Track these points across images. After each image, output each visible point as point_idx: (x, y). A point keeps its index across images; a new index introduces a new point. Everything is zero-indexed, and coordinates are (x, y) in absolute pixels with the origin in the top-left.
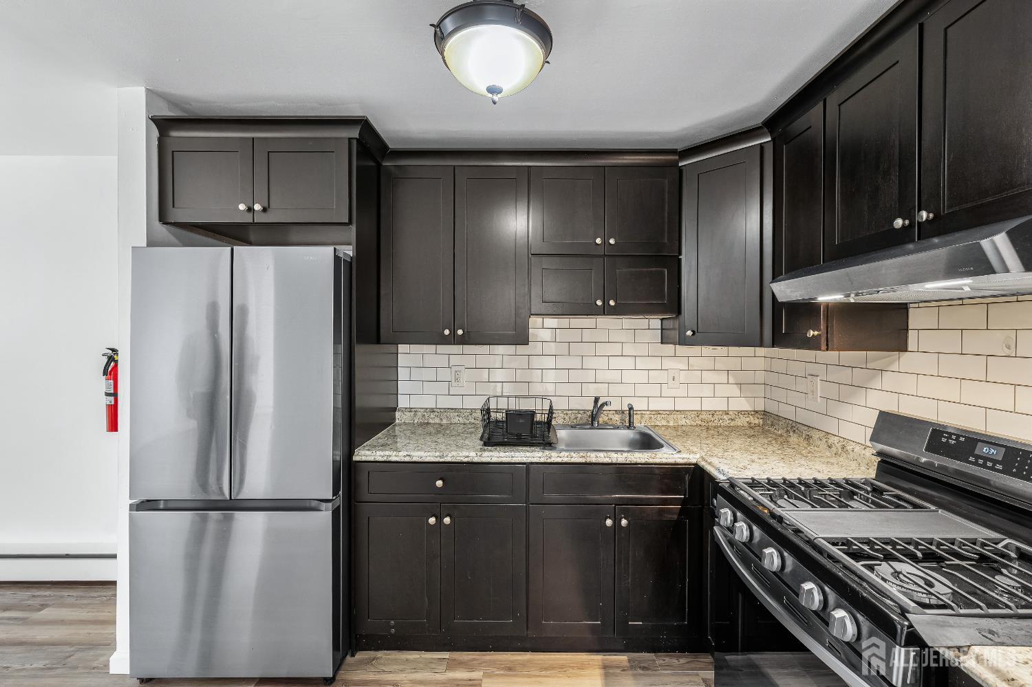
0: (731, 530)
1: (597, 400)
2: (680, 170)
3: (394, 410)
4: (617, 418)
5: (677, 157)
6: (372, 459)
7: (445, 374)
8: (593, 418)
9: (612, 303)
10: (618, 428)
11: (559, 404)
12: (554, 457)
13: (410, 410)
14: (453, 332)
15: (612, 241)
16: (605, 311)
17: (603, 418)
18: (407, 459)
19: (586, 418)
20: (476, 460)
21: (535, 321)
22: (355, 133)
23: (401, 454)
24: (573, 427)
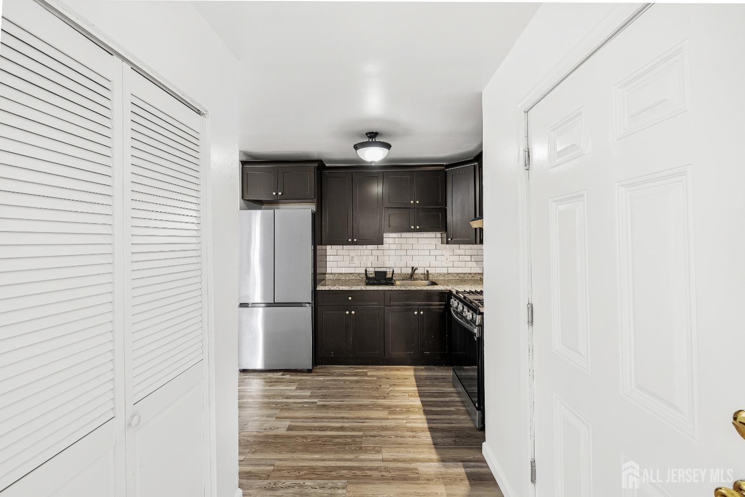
0: (457, 308)
1: (413, 268)
2: (446, 172)
3: (325, 274)
4: (422, 276)
5: (444, 168)
6: (324, 289)
7: (347, 258)
8: (412, 276)
9: (418, 227)
10: (422, 280)
11: (397, 271)
12: (394, 288)
13: (332, 274)
14: (353, 240)
15: (418, 202)
16: (415, 230)
17: (415, 277)
18: (338, 289)
19: (408, 276)
20: (364, 289)
21: (385, 235)
22: (316, 165)
23: (335, 287)
24: (403, 280)
